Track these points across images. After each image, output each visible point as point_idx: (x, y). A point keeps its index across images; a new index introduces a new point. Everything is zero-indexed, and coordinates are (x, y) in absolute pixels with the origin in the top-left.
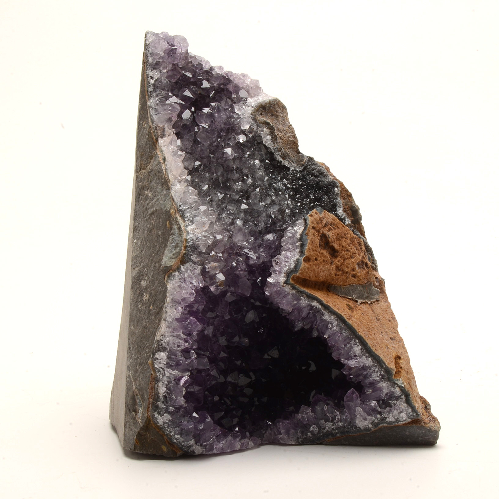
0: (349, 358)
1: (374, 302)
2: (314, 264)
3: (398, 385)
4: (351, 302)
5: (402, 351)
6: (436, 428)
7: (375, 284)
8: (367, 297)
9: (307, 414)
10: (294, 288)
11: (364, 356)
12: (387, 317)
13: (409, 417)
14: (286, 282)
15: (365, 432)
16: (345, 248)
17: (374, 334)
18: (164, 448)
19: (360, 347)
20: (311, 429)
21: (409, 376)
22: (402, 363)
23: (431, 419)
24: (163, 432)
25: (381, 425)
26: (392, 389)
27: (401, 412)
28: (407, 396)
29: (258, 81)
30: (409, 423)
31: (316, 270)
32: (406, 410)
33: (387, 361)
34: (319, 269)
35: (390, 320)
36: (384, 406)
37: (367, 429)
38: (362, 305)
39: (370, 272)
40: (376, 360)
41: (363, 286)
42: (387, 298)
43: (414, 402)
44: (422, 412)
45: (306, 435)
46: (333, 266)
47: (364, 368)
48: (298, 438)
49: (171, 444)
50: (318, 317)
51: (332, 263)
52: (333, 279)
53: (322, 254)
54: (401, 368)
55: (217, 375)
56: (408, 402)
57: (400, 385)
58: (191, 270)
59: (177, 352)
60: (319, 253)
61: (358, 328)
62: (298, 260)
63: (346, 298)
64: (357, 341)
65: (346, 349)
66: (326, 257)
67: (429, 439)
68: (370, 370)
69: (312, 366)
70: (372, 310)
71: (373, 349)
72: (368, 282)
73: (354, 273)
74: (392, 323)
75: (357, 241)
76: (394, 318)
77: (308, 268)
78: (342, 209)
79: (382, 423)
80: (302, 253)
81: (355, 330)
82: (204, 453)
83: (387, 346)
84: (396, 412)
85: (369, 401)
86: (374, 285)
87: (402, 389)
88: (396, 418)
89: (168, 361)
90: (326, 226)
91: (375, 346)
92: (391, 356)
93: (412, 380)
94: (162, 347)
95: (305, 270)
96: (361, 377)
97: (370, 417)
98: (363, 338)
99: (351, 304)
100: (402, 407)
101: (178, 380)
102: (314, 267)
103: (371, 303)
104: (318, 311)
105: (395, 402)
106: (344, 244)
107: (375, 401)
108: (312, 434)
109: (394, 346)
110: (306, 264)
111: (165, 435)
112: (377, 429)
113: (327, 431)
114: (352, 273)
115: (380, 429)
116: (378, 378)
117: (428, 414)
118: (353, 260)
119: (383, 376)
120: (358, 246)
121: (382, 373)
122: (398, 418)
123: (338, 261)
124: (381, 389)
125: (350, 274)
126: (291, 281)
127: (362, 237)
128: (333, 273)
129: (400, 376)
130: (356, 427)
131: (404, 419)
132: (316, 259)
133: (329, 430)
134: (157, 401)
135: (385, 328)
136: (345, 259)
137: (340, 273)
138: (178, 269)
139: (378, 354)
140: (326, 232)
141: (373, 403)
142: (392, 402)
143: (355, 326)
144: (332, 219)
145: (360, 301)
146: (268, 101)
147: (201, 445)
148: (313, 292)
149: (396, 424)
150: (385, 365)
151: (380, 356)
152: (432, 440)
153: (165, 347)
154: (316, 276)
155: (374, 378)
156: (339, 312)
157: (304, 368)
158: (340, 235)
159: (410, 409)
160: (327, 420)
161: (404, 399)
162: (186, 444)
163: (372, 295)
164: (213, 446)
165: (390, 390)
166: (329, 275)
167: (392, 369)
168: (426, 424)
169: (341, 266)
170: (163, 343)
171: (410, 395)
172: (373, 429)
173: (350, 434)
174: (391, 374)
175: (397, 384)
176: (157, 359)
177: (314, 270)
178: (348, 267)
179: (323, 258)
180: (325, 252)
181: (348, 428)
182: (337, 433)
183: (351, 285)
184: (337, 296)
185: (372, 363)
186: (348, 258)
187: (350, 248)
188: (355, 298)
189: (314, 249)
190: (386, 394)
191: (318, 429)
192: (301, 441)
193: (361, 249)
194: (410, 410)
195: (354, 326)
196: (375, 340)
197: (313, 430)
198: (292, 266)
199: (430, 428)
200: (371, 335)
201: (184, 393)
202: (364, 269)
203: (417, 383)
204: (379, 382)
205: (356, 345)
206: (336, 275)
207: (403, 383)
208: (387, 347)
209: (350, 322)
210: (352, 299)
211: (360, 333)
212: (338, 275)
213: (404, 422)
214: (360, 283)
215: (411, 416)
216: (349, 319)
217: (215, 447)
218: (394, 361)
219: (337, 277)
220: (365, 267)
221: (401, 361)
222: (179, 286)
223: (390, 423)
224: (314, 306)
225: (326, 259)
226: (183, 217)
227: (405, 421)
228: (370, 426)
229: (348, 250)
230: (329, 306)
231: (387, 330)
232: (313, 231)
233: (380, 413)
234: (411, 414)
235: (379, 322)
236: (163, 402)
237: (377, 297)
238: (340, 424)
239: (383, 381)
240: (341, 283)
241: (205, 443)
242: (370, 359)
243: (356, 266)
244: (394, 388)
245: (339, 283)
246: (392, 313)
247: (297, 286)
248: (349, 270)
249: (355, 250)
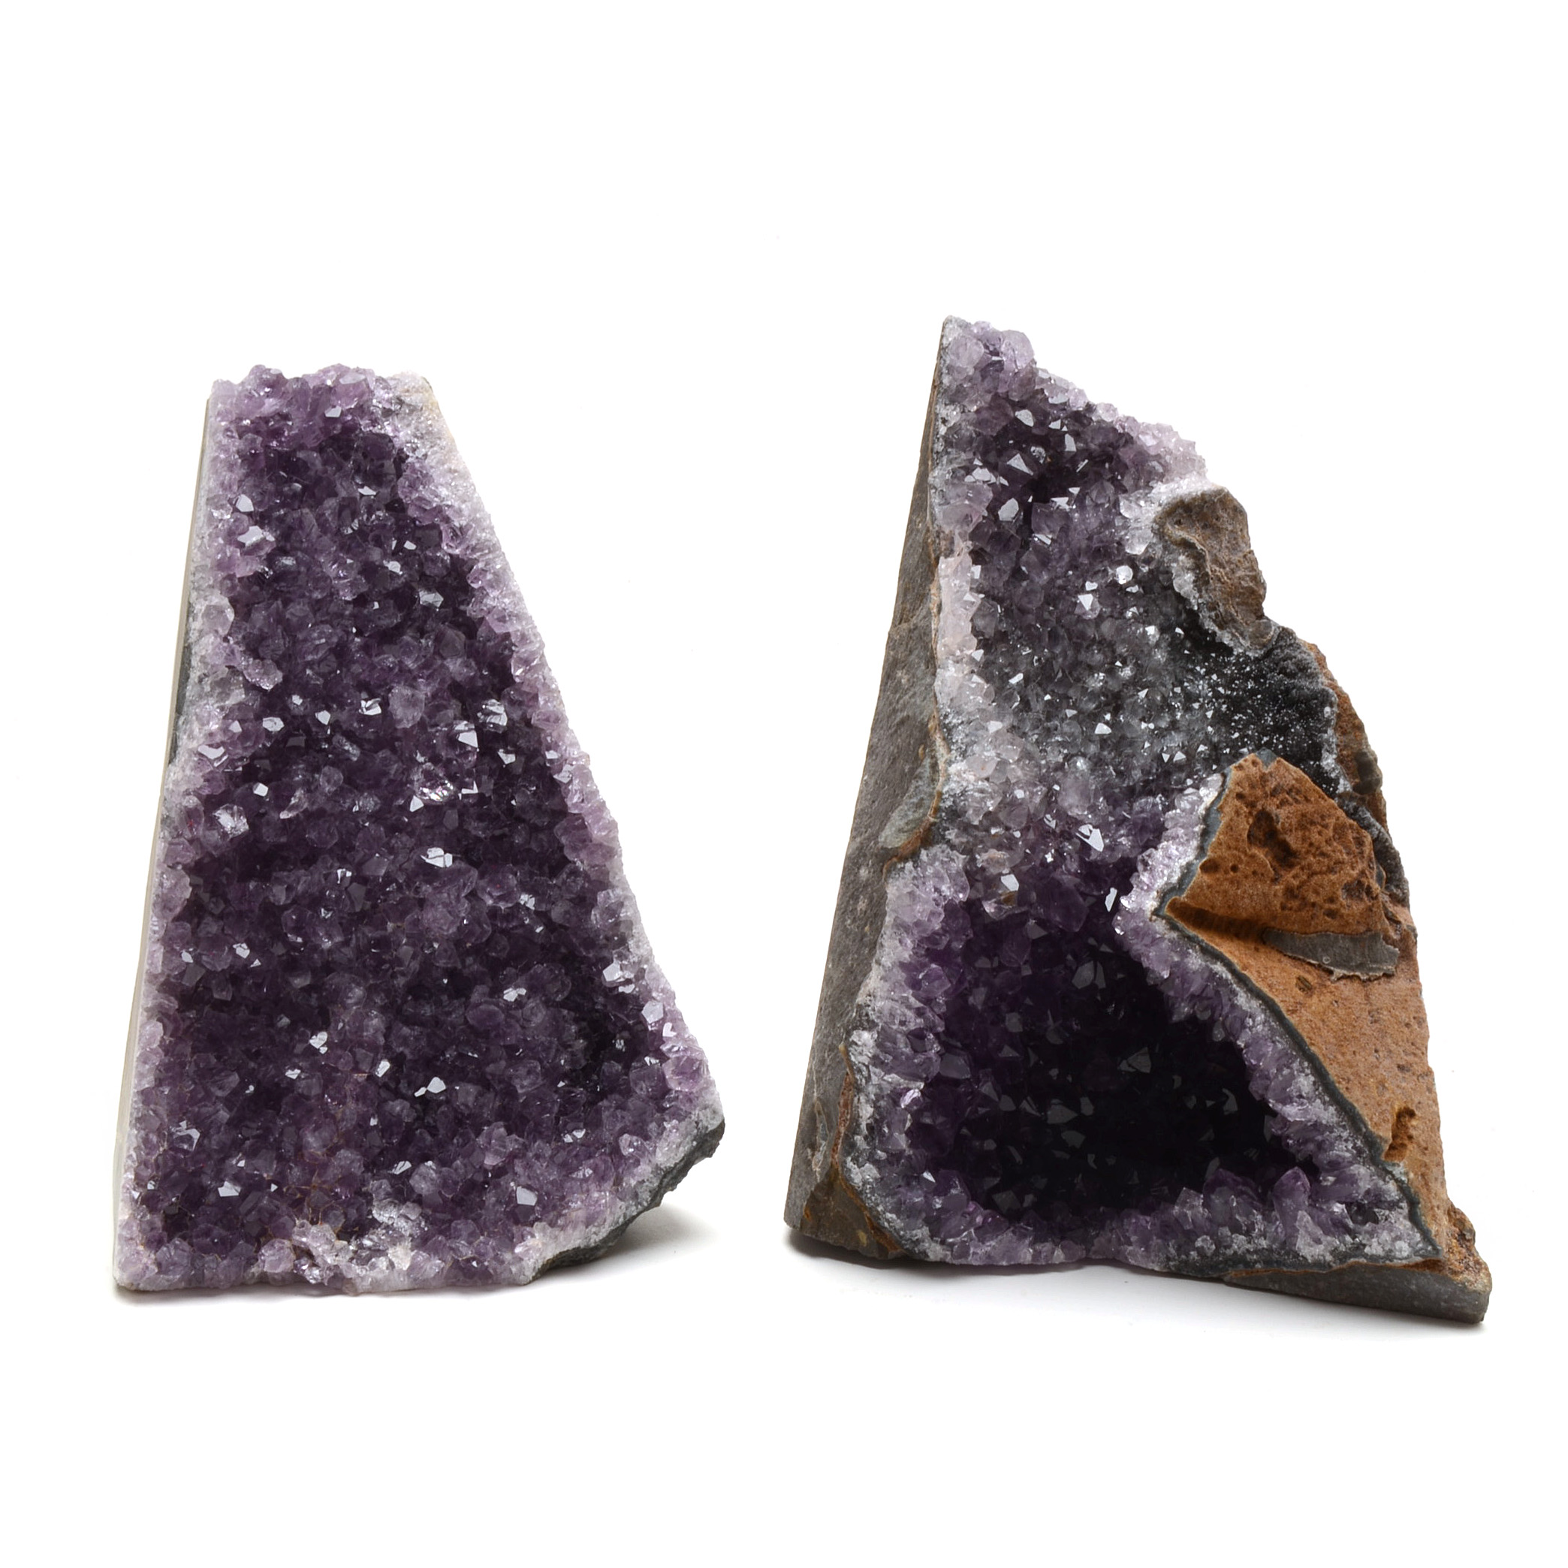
0: (1287, 1100)
1: (1378, 978)
2: (1226, 879)
3: (1393, 1176)
4: (1315, 973)
5: (1423, 1099)
6: (1479, 1287)
7: (1390, 937)
8: (1361, 966)
9: (1192, 1207)
10: (1173, 927)
11: (1318, 1101)
12: (1404, 1017)
13: (1416, 1253)
14: (1156, 912)
15: (1315, 1270)
16: (1318, 848)
17: (1354, 1053)
18: (863, 1237)
19: (1312, 1079)
20: (1199, 1243)
21: (1426, 1159)
22: (1414, 1127)
23: (1471, 1264)
24: (862, 1200)
25: (1352, 1260)
26: (1381, 1183)
27: (1398, 1238)
28: (1413, 1204)
29: (1192, 444)
30: (1417, 1265)
31: (1231, 892)
32: (1409, 1235)
33: (1371, 1119)
34: (1239, 892)
35: (1407, 1025)
36: (1360, 1218)
37: (1318, 1264)
38: (1342, 982)
39: (1374, 909)
40: (1346, 1112)
41: (1355, 938)
42: (1417, 972)
43: (1429, 1219)
44: (1448, 1245)
45: (1188, 1255)
46: (1278, 887)
47: (1317, 1126)
48: (1168, 1259)
49: (877, 1229)
50: (1225, 1000)
51: (1276, 879)
52: (1274, 917)
53: (1253, 856)
54: (1410, 1137)
55: (994, 1096)
56: (1413, 1218)
57: (1397, 1176)
58: (942, 862)
59: (899, 1036)
60: (1246, 854)
61: (1311, 1035)
62: (1189, 865)
63: (1304, 961)
64: (1306, 1064)
65: (1280, 1078)
66: (1264, 865)
67: (1462, 1307)
68: (1331, 1132)
69: (1229, 1101)
70: (1367, 996)
71: (1341, 1087)
72: (1369, 930)
73: (1333, 906)
74: (1411, 1032)
75: (1355, 835)
76: (1421, 1020)
77: (1209, 887)
78: (1334, 756)
79: (1355, 1256)
80: (1201, 849)
81: (1302, 1039)
82: (948, 1259)
83: (1382, 1084)
84: (1385, 1236)
85: (1327, 1201)
86: (1387, 939)
87: (1402, 1187)
88: (1387, 1248)
89: (878, 1051)
90: (1274, 793)
91: (1349, 1080)
92: (1389, 1108)
93: (1435, 1170)
94: (868, 1021)
95: (1202, 890)
96: (1311, 1147)
97: (1329, 1238)
98: (1318, 1059)
99: (1312, 978)
100: (1401, 1227)
101: (897, 1095)
102: (1226, 885)
103: (1369, 980)
104: (1225, 983)
105: (1387, 1212)
106: (1315, 837)
107: (1342, 1203)
108: (1199, 1254)
109: (1404, 1084)
110: (1206, 877)
111: (866, 1208)
112: (1344, 1266)
113: (1235, 1253)
114: (1327, 906)
115: (1353, 1268)
116: (1348, 1155)
117: (1464, 1251)
118: (1333, 877)
119: (1360, 1152)
120: (1354, 848)
121: (1359, 1143)
122: (1391, 1251)
123: (1295, 877)
124: (1353, 1180)
125: (1321, 908)
126: (1166, 911)
127: (1377, 824)
128: (1277, 903)
129: (1402, 1157)
130: (1296, 1255)
131: (1405, 1254)
132: (1234, 868)
133: (1240, 1252)
134: (855, 1133)
135: (1389, 1041)
136: (1314, 873)
137: (1295, 904)
138: (914, 856)
139: (1350, 1100)
140: (1272, 808)
141: (1338, 1208)
142: (1382, 1213)
143: (1304, 1031)
144: (1296, 780)
145: (1339, 972)
146: (1199, 493)
147: (943, 1243)
148: (1217, 940)
149: (1388, 1262)
150: (1366, 1127)
151: (1356, 1105)
152: (1469, 1311)
153: (873, 1021)
154: (1229, 906)
155: (1341, 1153)
156: (1270, 995)
157: (1209, 1103)
158: (1308, 816)
159: (1418, 1235)
160: (1236, 1229)
161: (1406, 1211)
162: (908, 1236)
163: (1376, 962)
164: (968, 1248)
165: (1376, 1184)
166: (1265, 907)
167: (1381, 1137)
168: (1455, 1273)
169: (1299, 887)
170: (870, 1013)
171: (1419, 1203)
172: (1335, 1266)
173: (1285, 1269)
174: (1378, 1149)
175: (1390, 1173)
176: (856, 1044)
177: (1226, 892)
178: (1317, 893)
179: (1254, 867)
180: (1260, 853)
181: (1279, 1254)
182: (1256, 1262)
183: (1324, 934)
184: (1278, 956)
185: (1335, 1119)
186: (1321, 873)
187: (1329, 848)
188: (1329, 964)
189: (1233, 844)
190: (1368, 1192)
191: (1214, 1247)
192: (1174, 1266)
193: (1362, 853)
194: (1418, 1237)
195: (1300, 1031)
196: (1351, 1067)
197: (1202, 1247)
198: (1175, 879)
199: (1463, 1284)
200: (1343, 1054)
201: (908, 1124)
202: (1362, 899)
203: (1447, 1177)
204: (1351, 1163)
205: (1303, 1072)
206: (1283, 908)
207: (1406, 1174)
208: (1384, 1086)
209: (1293, 1020)
210: (1320, 966)
211: (1313, 1049)
212: (1291, 909)
213: (1404, 1262)
214: (1347, 930)
215: (1421, 1249)
216: (1294, 1012)
217: (972, 1251)
218: (1392, 1118)
219: (1287, 912)
220: (1364, 896)
221: (1414, 1122)
222: (911, 894)
223: (1373, 1258)
224: (1216, 973)
225: (1260, 871)
226: (948, 741)
227: (1406, 1258)
228: (1329, 1258)
229: (1323, 854)
230: (1248, 979)
231: (1393, 1047)
232: (1238, 803)
233: (1353, 1234)
234: (1420, 1245)
235: (1378, 1025)
236: (866, 1138)
237: (1389, 967)
238: (1264, 1243)
239: (1359, 1163)
240: (1296, 927)
241: (951, 1240)
242: (1332, 1109)
243: (1340, 892)
244: (1384, 1180)
245: (1289, 927)
246: (1420, 1008)
247: (1181, 924)
248: (1319, 900)
249: (1345, 856)
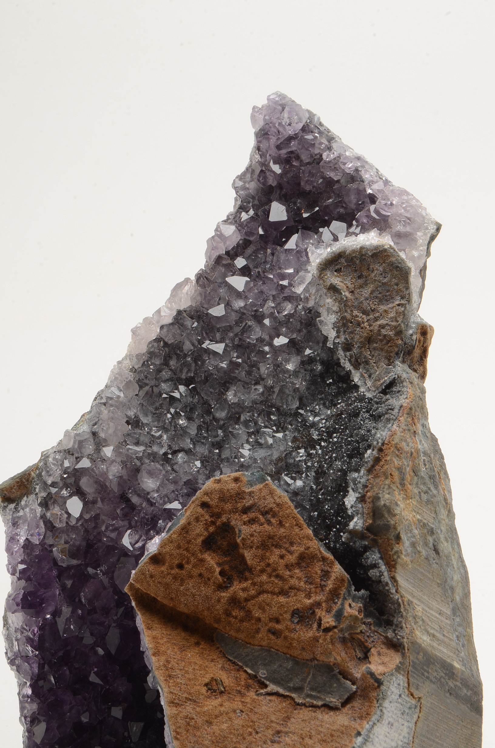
1: (315, 706)
8: (299, 690)
16: (275, 570)
31: (173, 587)
34: (182, 588)
38: (273, 698)
41: (298, 663)
46: (223, 594)
51: (222, 587)
52: (218, 621)
53: (202, 561)
60: (195, 557)
63: (241, 668)
66: (210, 570)
70: (287, 718)
72: (315, 659)
73: (279, 627)
78: (357, 495)
90: (246, 510)
99: (232, 683)
102: (169, 579)
103: (304, 705)
106: (275, 559)
110: (151, 567)
114: (271, 624)
118: (283, 600)
123: (244, 590)
125: (266, 625)
128: (220, 608)
132: (180, 566)
137: (240, 614)
140: (236, 521)
144: (278, 505)
145: (272, 687)
154: (171, 599)
158: (276, 539)
166: (208, 609)
169: (247, 600)
177: (168, 585)
178: (264, 610)
179: (202, 570)
180: (211, 560)
183: (267, 649)
186: (273, 593)
187: (287, 573)
188: (264, 678)
189: (183, 545)
202: (311, 628)
206: (227, 614)
210: (255, 677)
212: (234, 617)
214: (290, 652)
219: (230, 619)
220: (314, 625)
225: (206, 575)
229: (279, 577)
232: (200, 510)
237: (335, 701)
240: (239, 636)
243: (287, 616)
245: (232, 633)
248: (264, 617)
249: (302, 584)
